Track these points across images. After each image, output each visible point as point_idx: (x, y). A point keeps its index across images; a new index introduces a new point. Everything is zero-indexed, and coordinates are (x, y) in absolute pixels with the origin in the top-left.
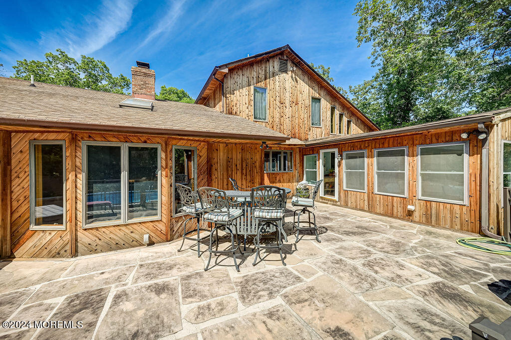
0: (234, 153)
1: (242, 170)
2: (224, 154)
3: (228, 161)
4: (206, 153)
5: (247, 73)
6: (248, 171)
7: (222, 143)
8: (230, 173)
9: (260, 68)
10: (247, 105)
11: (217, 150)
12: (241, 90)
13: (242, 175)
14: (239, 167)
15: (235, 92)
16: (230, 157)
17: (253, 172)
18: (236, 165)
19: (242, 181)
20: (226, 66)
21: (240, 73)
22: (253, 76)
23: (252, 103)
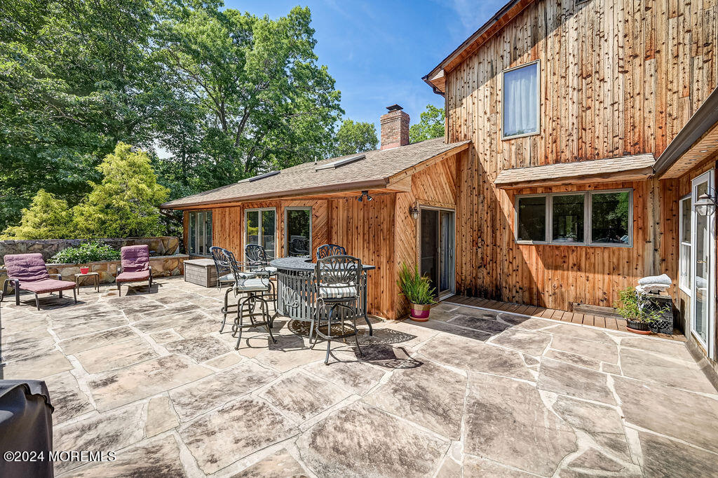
0: (355, 210)
1: (364, 234)
2: (343, 212)
3: (348, 222)
4: (325, 213)
5: (489, 55)
6: (371, 236)
7: (341, 198)
8: (350, 237)
9: (519, 29)
10: (488, 115)
11: (337, 208)
12: (475, 93)
13: (364, 242)
14: (361, 230)
15: (464, 101)
16: (350, 215)
17: (378, 237)
18: (357, 228)
19: (363, 251)
20: (440, 67)
21: (475, 61)
22: (501, 53)
23: (500, 107)
